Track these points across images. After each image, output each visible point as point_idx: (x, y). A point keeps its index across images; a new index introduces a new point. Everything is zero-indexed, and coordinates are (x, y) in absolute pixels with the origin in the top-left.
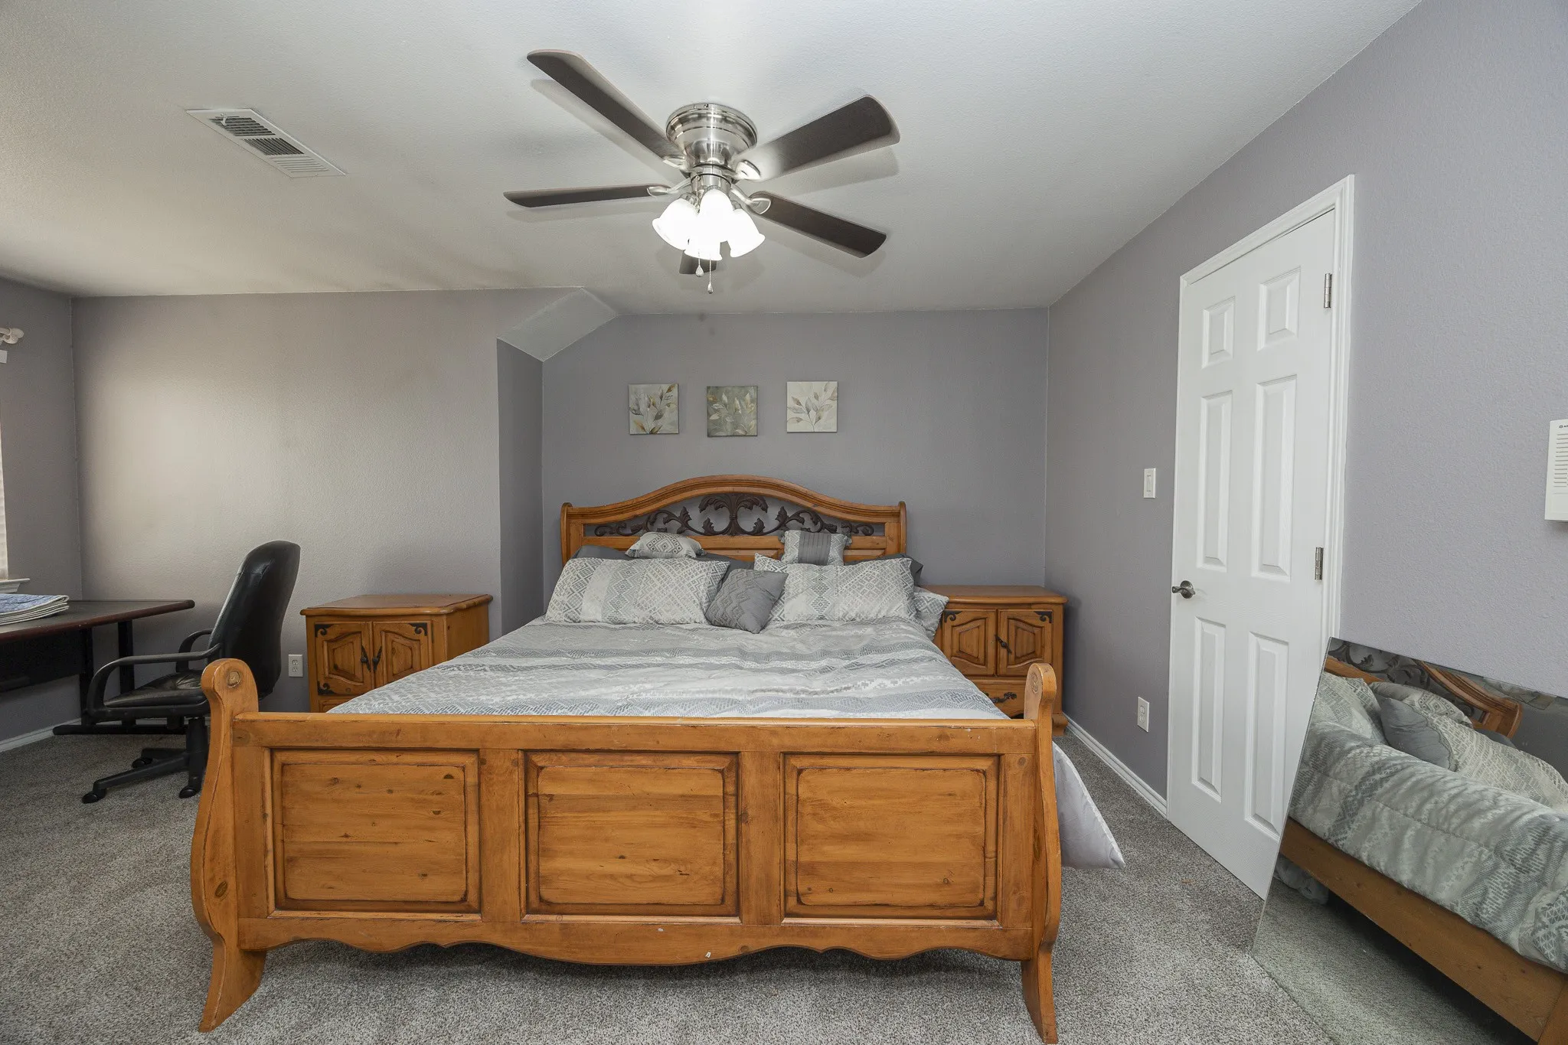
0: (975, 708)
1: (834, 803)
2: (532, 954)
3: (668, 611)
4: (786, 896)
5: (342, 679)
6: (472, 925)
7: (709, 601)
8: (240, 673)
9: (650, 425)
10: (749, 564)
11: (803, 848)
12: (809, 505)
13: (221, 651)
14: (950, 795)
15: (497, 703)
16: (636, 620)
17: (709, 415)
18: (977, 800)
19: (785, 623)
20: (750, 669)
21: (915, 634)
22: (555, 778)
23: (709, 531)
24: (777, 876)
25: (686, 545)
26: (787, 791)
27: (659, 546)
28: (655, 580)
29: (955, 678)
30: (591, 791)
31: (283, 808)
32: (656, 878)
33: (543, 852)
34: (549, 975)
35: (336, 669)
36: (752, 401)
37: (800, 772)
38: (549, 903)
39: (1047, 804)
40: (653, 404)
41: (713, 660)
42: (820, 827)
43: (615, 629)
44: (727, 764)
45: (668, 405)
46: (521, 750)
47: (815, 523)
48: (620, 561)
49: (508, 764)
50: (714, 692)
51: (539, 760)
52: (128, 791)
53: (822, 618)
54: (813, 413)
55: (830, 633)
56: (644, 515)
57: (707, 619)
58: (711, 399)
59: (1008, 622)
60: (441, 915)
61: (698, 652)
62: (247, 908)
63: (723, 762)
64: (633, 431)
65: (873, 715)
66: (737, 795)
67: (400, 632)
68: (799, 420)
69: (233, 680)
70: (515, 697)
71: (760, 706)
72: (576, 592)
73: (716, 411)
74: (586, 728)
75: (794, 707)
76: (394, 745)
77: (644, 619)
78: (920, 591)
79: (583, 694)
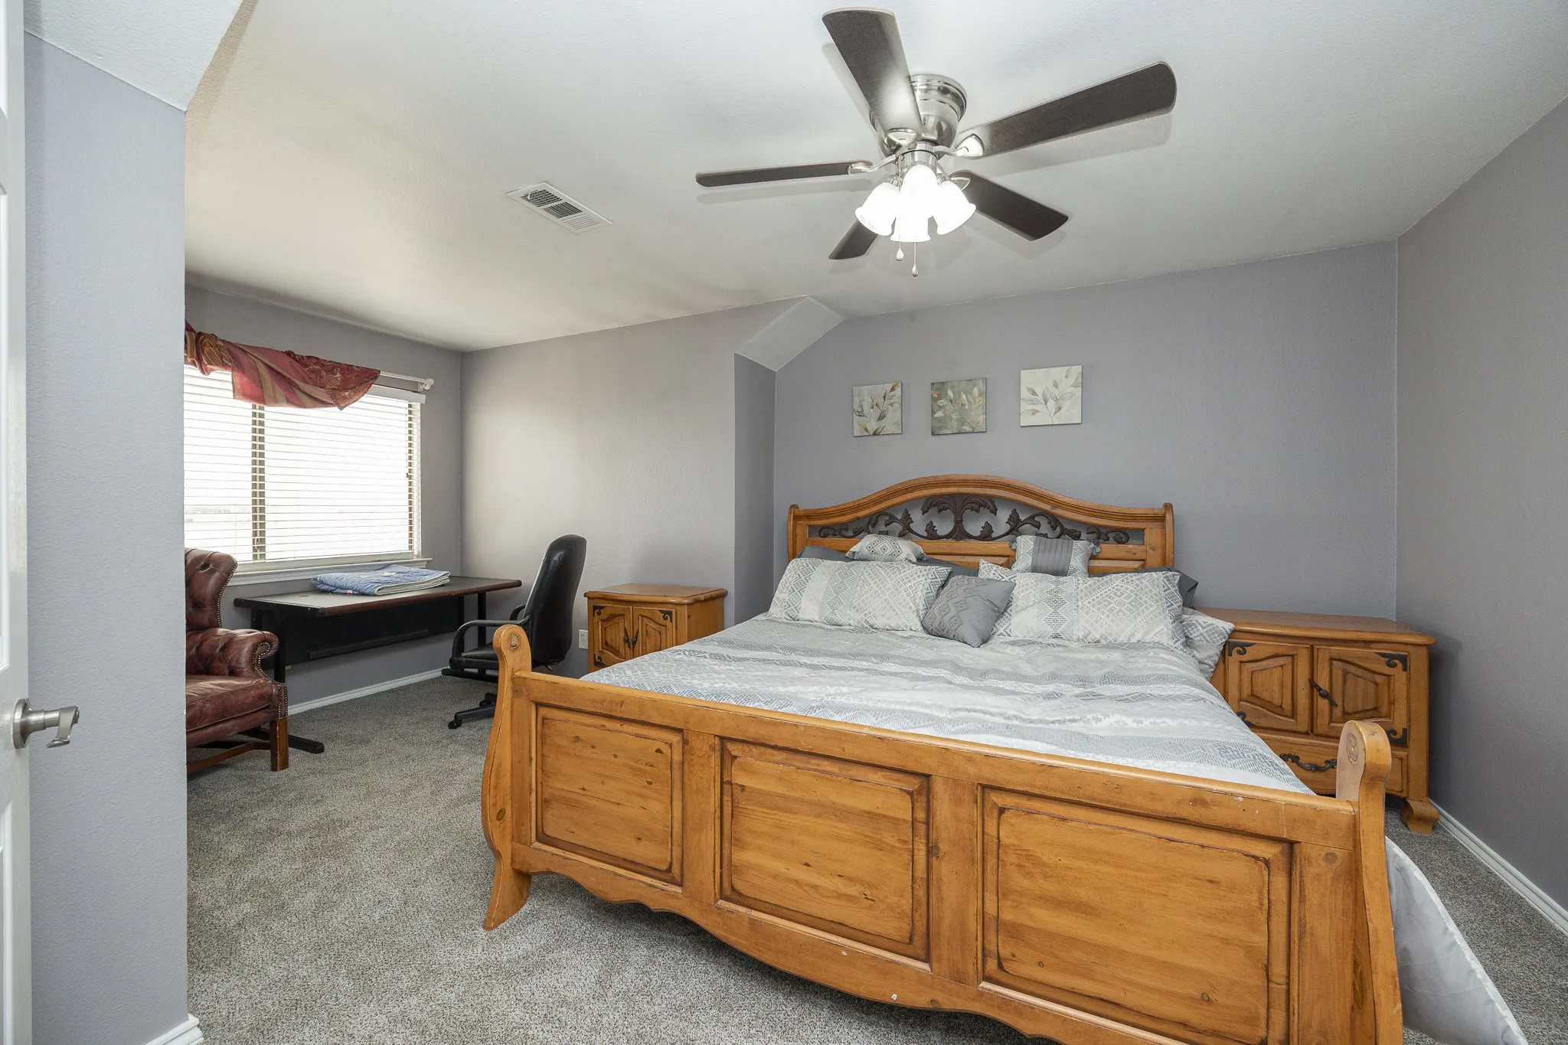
0: (1256, 771)
1: (1045, 858)
2: (724, 940)
3: (883, 616)
4: (984, 955)
5: (611, 654)
6: (674, 896)
7: (927, 609)
8: (519, 638)
9: (873, 426)
10: (974, 571)
11: (1006, 904)
12: (1047, 507)
13: (530, 622)
14: (1211, 882)
15: (705, 689)
16: (852, 622)
17: (933, 413)
18: (1255, 897)
19: (1011, 639)
20: (961, 686)
21: (1181, 665)
22: (747, 770)
23: (932, 535)
24: (974, 930)
25: (906, 548)
26: (986, 831)
27: (878, 548)
28: (872, 583)
29: (1230, 728)
30: (780, 789)
31: (543, 755)
32: (840, 896)
33: (736, 841)
34: (742, 966)
35: (606, 644)
36: (980, 395)
37: (1002, 811)
38: (740, 894)
39: (1376, 930)
40: (877, 405)
41: (921, 671)
42: (1026, 883)
43: (830, 630)
44: (917, 786)
45: (892, 405)
46: (718, 736)
47: (1054, 528)
48: (839, 562)
49: (706, 748)
50: (911, 704)
51: (734, 749)
52: (473, 724)
53: (1056, 637)
54: (1051, 403)
55: (1061, 654)
56: (865, 517)
57: (924, 628)
58: (936, 396)
59: (1331, 665)
60: (653, 880)
61: (906, 661)
62: (518, 837)
63: (914, 784)
64: (856, 433)
65: (1101, 758)
66: (927, 823)
67: (651, 617)
68: (1035, 412)
69: (513, 643)
70: (722, 685)
71: (960, 727)
72: (796, 591)
73: (941, 408)
74: (774, 723)
75: (1000, 734)
76: (619, 715)
77: (859, 622)
78: (1192, 614)
79: (781, 689)
